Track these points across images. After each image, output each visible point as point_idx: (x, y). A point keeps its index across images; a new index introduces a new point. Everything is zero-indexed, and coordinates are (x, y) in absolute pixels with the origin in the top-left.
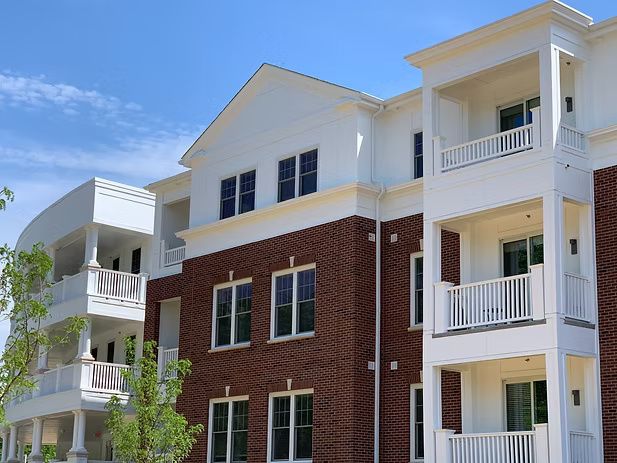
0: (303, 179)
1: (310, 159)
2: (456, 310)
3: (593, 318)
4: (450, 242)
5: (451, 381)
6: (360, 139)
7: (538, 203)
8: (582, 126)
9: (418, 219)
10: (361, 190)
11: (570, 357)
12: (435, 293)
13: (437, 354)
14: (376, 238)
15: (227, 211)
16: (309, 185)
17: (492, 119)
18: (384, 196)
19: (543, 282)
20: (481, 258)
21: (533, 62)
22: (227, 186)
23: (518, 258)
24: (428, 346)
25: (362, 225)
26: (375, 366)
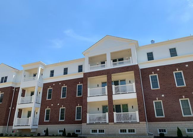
0: (5, 80)
1: (6, 77)
2: (22, 100)
4: (24, 91)
5: (20, 111)
6: (14, 76)
7: (35, 87)
8: (43, 78)
9: (19, 88)
10: (13, 83)
12: (20, 98)
13: (18, 107)
14: (14, 90)
16: (5, 81)
17: (33, 75)
18: (16, 84)
20: (28, 93)
21: (37, 69)
23: (32, 94)
24: (17, 106)
25: (12, 88)
26: (10, 108)
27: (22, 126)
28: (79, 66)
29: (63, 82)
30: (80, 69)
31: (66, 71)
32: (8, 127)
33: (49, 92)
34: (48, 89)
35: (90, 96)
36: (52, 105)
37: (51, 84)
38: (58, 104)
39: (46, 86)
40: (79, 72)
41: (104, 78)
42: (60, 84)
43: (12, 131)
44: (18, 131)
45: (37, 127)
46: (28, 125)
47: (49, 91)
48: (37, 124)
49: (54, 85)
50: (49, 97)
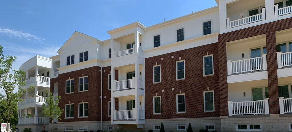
0: (85, 58)
1: (86, 53)
2: (118, 86)
3: (144, 88)
4: (116, 72)
5: (117, 100)
6: (97, 49)
7: (134, 65)
8: (143, 49)
9: (109, 67)
10: (98, 60)
11: (140, 96)
12: (113, 82)
13: (114, 95)
14: (101, 71)
15: (68, 64)
16: (86, 59)
17: (125, 47)
18: (102, 62)
19: (135, 80)
20: (123, 75)
21: (133, 35)
22: (68, 58)
23: (130, 76)
24: (112, 93)
25: (98, 68)
26: (101, 97)
27: (123, 120)
28: (204, 24)
29: (178, 54)
30: (207, 28)
31: (180, 35)
32: (102, 122)
33: (155, 72)
34: (154, 67)
35: (232, 74)
36: (163, 91)
37: (157, 59)
38: (173, 89)
39: (149, 62)
40: (204, 34)
41: (261, 41)
42: (173, 57)
43: (108, 128)
44: (118, 128)
45: (144, 122)
46: (132, 120)
47: (155, 69)
48: (144, 118)
49: (162, 59)
50: (157, 79)
